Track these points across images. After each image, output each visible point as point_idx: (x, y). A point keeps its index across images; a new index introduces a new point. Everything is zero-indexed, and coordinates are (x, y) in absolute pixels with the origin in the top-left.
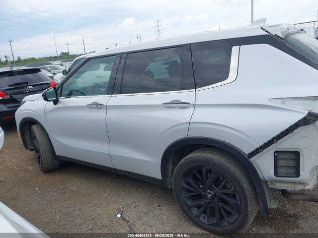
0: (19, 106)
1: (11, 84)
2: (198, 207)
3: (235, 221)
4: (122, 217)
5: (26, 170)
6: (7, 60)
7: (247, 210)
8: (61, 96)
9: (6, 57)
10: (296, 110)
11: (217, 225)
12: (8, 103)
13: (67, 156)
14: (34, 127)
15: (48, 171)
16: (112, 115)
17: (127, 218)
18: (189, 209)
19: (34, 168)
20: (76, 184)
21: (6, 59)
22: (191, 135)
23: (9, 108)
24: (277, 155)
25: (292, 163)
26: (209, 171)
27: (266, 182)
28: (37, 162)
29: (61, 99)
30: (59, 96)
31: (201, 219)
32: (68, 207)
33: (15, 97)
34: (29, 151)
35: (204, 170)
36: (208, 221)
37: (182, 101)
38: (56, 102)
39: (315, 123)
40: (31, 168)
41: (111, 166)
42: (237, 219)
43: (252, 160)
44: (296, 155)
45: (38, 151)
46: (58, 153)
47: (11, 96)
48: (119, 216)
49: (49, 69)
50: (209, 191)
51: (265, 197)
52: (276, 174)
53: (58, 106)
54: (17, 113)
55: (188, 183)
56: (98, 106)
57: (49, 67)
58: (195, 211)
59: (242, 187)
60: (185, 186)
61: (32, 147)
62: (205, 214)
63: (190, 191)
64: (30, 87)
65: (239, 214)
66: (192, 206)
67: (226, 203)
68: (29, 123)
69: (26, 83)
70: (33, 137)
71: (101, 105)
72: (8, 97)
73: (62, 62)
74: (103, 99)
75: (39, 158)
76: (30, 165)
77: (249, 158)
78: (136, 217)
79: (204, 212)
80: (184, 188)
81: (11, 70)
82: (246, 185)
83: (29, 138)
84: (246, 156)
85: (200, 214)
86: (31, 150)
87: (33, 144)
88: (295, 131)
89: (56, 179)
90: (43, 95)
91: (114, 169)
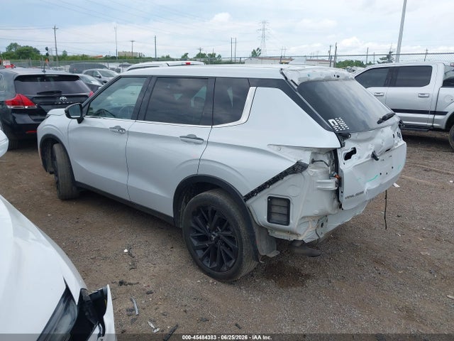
0: (42, 120)
1: (41, 91)
2: (204, 249)
3: (232, 266)
4: (129, 252)
5: (42, 194)
6: (47, 54)
7: (242, 254)
8: (87, 115)
9: (47, 49)
10: (287, 157)
11: (219, 269)
12: (35, 115)
13: (86, 183)
14: (56, 147)
15: (66, 198)
16: (133, 142)
17: (134, 255)
18: (195, 250)
19: (51, 194)
20: (92, 215)
21: (47, 52)
22: (201, 172)
23: (35, 120)
24: (271, 200)
25: (285, 211)
26: (214, 212)
27: (267, 229)
28: (56, 188)
29: (87, 118)
30: (84, 115)
31: (205, 262)
32: (76, 237)
33: (43, 107)
34: (48, 173)
35: (210, 209)
36: (211, 265)
37: (198, 137)
38: (80, 121)
39: (303, 173)
40: (48, 193)
41: (128, 199)
42: (234, 263)
43: (249, 202)
44: (287, 203)
45: (57, 176)
46: (77, 178)
47: (38, 106)
48: (126, 251)
49: (100, 74)
50: (214, 233)
51: (255, 240)
52: (269, 219)
53: (82, 125)
54: (39, 128)
55: (197, 224)
56: (120, 130)
57: (100, 71)
58: (200, 254)
59: (239, 230)
60: (193, 225)
61: (52, 170)
62: (209, 257)
63: (198, 232)
64: (63, 98)
65: (236, 258)
66: (198, 248)
67: (227, 245)
68: (51, 140)
69: (59, 92)
70: (53, 158)
71: (122, 129)
72: (36, 107)
73: (120, 66)
74: (127, 124)
75: (57, 182)
76: (48, 190)
77: (245, 200)
78: (143, 254)
79: (208, 255)
80: (193, 228)
81: (43, 73)
82: (243, 229)
83: (50, 158)
84: (243, 199)
85: (204, 256)
86: (51, 173)
87: (54, 166)
88: (285, 178)
89: (72, 208)
90: (66, 111)
91: (131, 202)
